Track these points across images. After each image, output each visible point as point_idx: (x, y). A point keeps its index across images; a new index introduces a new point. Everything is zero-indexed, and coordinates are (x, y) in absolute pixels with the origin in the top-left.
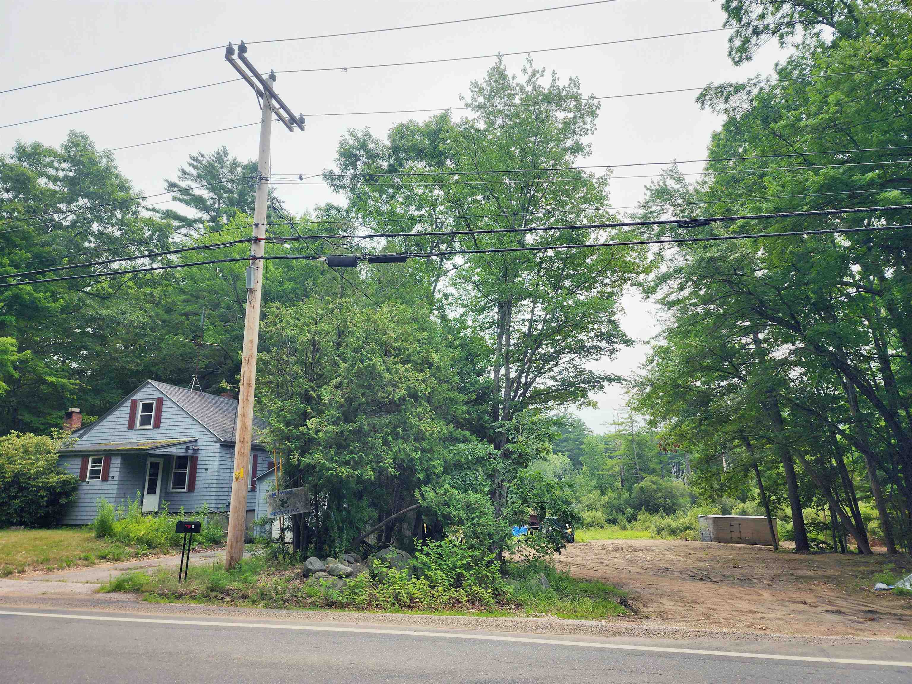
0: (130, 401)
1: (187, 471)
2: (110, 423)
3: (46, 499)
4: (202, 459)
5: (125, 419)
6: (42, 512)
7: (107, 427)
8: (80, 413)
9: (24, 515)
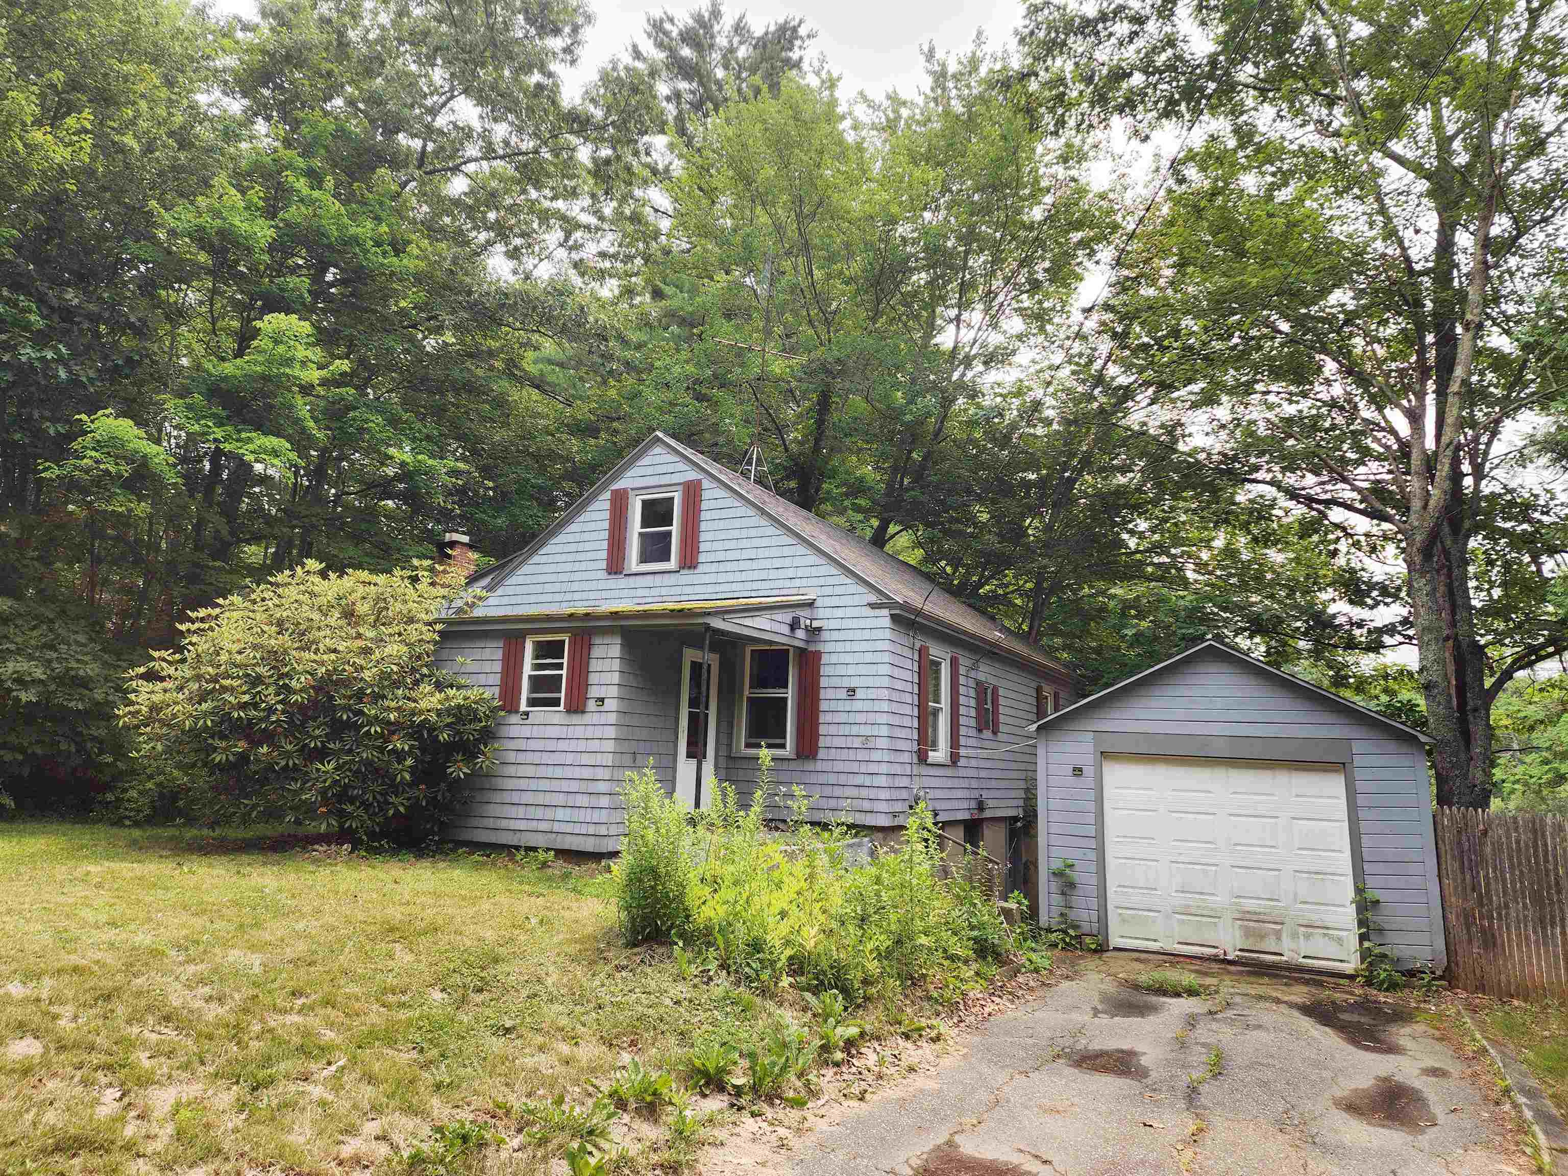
0: (607, 495)
1: (790, 694)
2: (558, 558)
3: (409, 762)
4: (834, 659)
5: (596, 545)
6: (399, 804)
7: (553, 568)
8: (470, 546)
9: (349, 808)
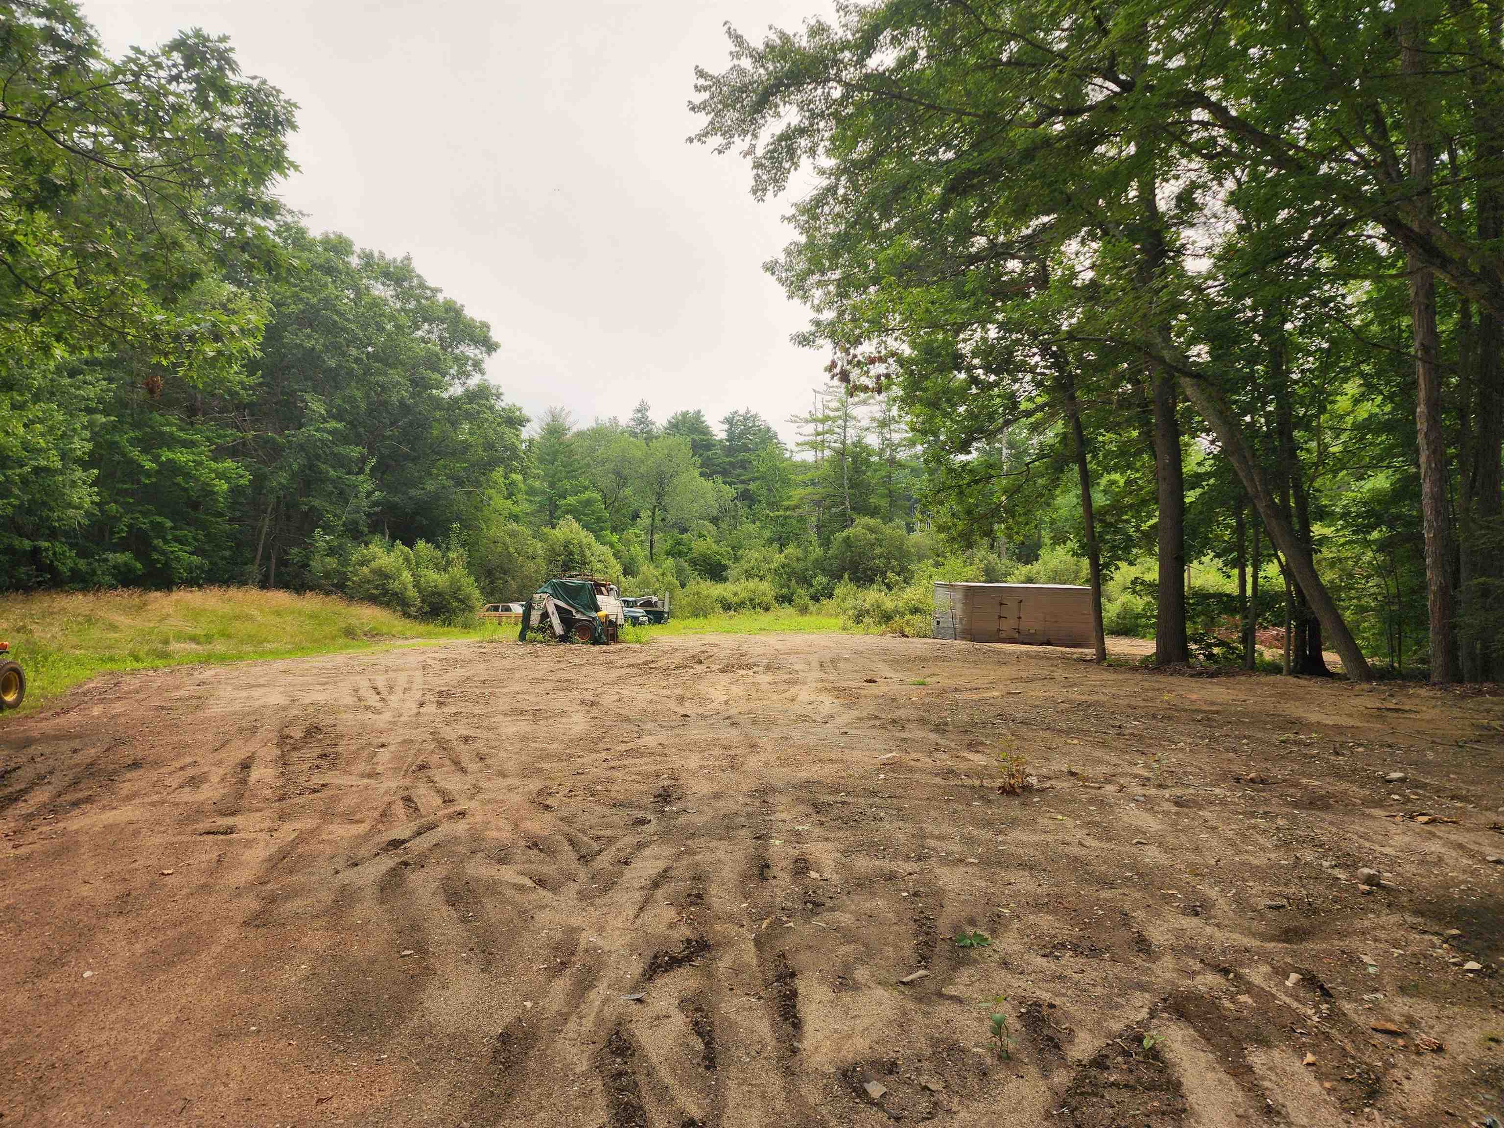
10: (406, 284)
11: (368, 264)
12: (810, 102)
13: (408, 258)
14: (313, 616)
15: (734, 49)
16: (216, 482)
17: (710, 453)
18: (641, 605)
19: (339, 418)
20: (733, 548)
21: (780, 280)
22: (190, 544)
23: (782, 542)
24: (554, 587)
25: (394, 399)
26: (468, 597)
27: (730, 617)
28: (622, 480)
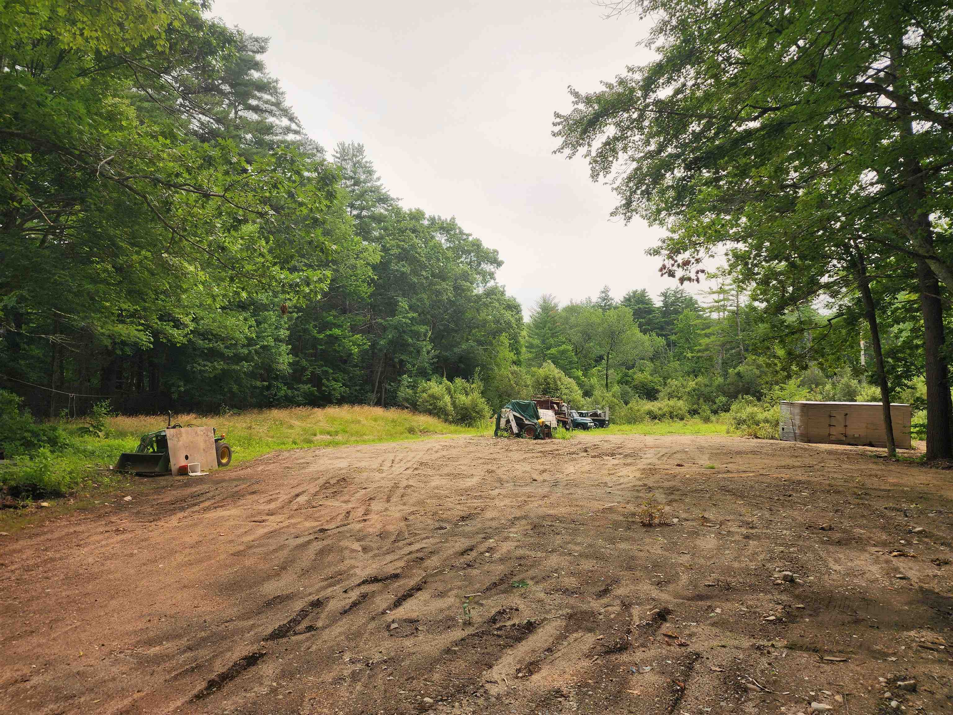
10: (452, 233)
11: (432, 224)
12: (621, 122)
13: (453, 218)
14: (393, 421)
15: (575, 100)
16: (353, 347)
17: (651, 316)
18: (591, 416)
19: (415, 311)
20: (664, 378)
21: (642, 216)
22: (340, 382)
23: (695, 373)
24: (513, 405)
25: (445, 297)
26: (482, 410)
27: (655, 425)
28: (588, 337)
